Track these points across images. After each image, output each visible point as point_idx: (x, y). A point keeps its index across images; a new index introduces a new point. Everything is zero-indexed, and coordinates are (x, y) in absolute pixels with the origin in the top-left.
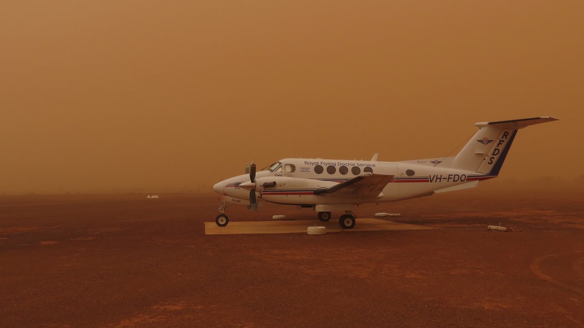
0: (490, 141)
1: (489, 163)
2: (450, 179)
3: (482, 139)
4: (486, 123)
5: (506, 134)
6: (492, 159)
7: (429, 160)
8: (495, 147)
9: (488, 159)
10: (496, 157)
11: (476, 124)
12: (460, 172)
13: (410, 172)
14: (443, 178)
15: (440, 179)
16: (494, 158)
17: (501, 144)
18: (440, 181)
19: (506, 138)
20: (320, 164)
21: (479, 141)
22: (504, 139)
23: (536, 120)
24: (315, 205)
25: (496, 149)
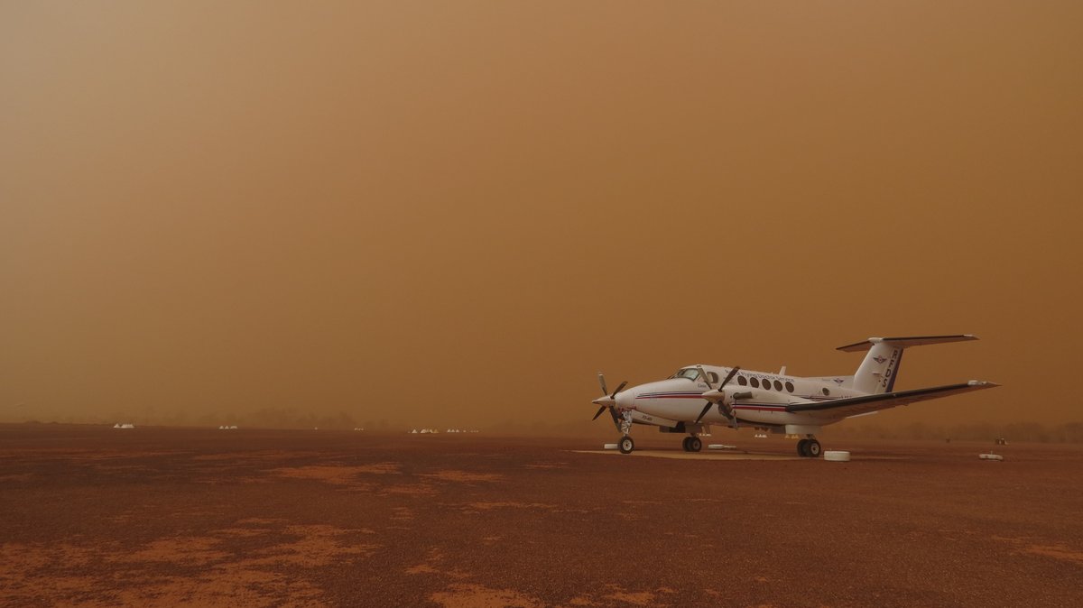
0: (884, 360)
1: (883, 386)
3: (878, 357)
4: (881, 339)
5: (896, 353)
6: (886, 380)
7: (832, 378)
8: (887, 366)
9: (882, 380)
10: (888, 379)
17: (892, 364)
19: (896, 357)
21: (875, 359)
22: (894, 359)
23: (961, 338)
24: (785, 425)
25: (888, 370)
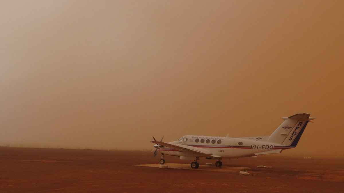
1: (290, 140)
2: (263, 148)
3: (285, 126)
4: (288, 117)
5: (301, 123)
6: (292, 138)
7: (255, 137)
8: (293, 130)
9: (289, 137)
11: (282, 118)
12: (270, 144)
13: (241, 143)
14: (259, 147)
15: (258, 147)
16: (293, 137)
17: (298, 129)
18: (257, 149)
19: (301, 126)
20: (198, 138)
21: (283, 127)
22: (299, 126)
24: (180, 156)
25: (294, 132)
